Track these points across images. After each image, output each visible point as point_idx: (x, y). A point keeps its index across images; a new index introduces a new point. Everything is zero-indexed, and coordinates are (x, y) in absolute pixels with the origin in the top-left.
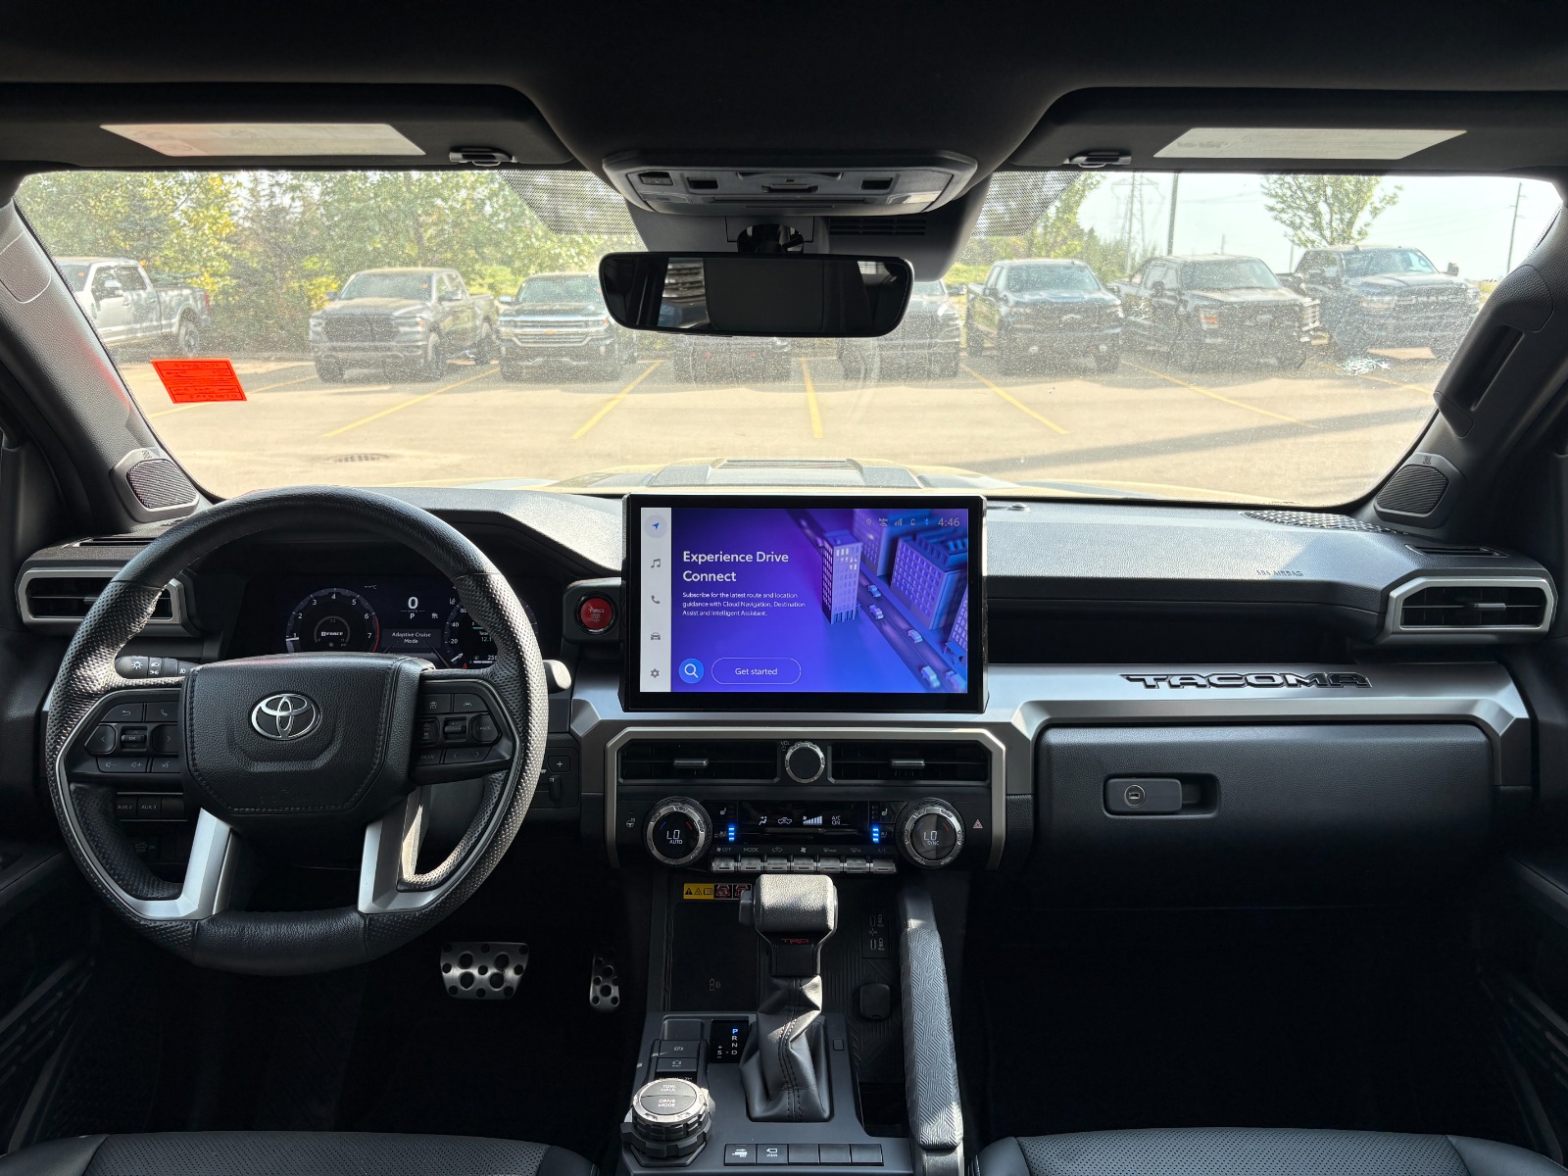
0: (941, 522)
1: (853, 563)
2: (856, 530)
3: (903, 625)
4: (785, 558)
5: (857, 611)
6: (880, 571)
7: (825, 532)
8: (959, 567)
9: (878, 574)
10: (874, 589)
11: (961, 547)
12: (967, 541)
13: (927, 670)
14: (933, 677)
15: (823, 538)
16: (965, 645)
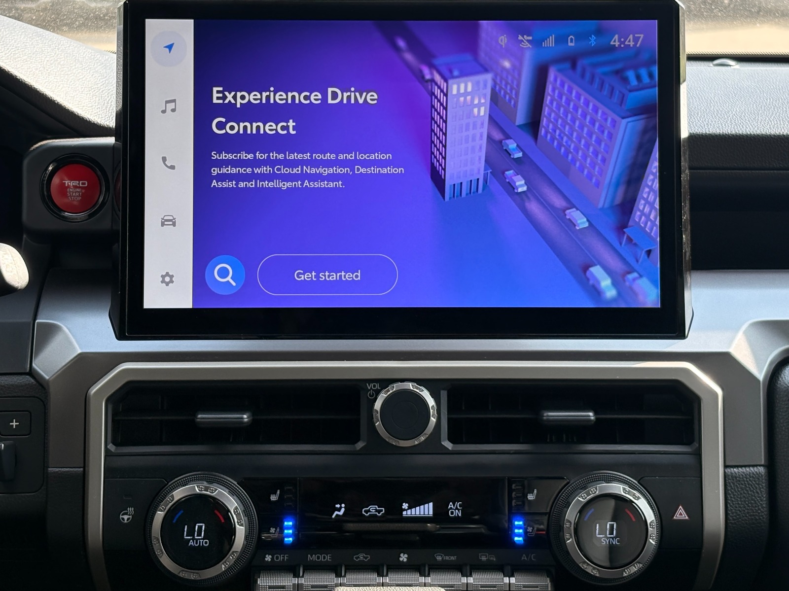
0: (615, 41)
1: (479, 106)
2: (482, 55)
3: (558, 202)
4: (371, 97)
5: (485, 181)
6: (521, 117)
7: (434, 56)
8: (644, 110)
9: (517, 123)
10: (512, 145)
11: (646, 80)
12: (655, 70)
13: (597, 271)
14: (605, 283)
15: (432, 66)
16: (655, 232)
